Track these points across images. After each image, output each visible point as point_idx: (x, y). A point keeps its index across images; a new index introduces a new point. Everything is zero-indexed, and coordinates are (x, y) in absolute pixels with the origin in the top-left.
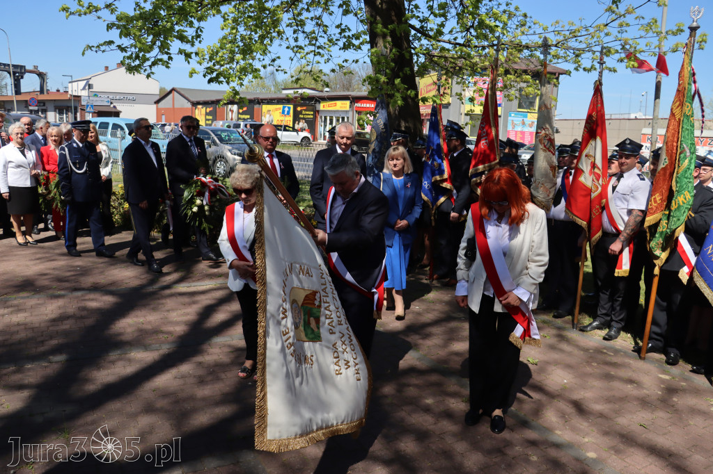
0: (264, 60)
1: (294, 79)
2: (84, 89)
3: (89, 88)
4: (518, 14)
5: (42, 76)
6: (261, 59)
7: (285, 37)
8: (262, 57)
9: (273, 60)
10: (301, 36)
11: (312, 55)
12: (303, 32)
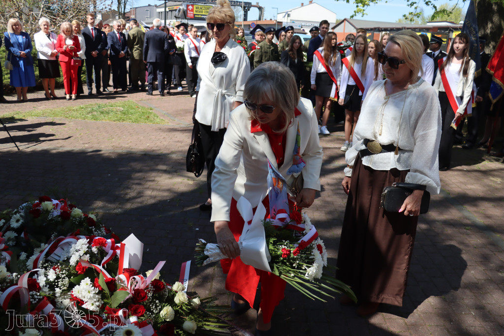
2: (285, 17)
3: (288, 16)
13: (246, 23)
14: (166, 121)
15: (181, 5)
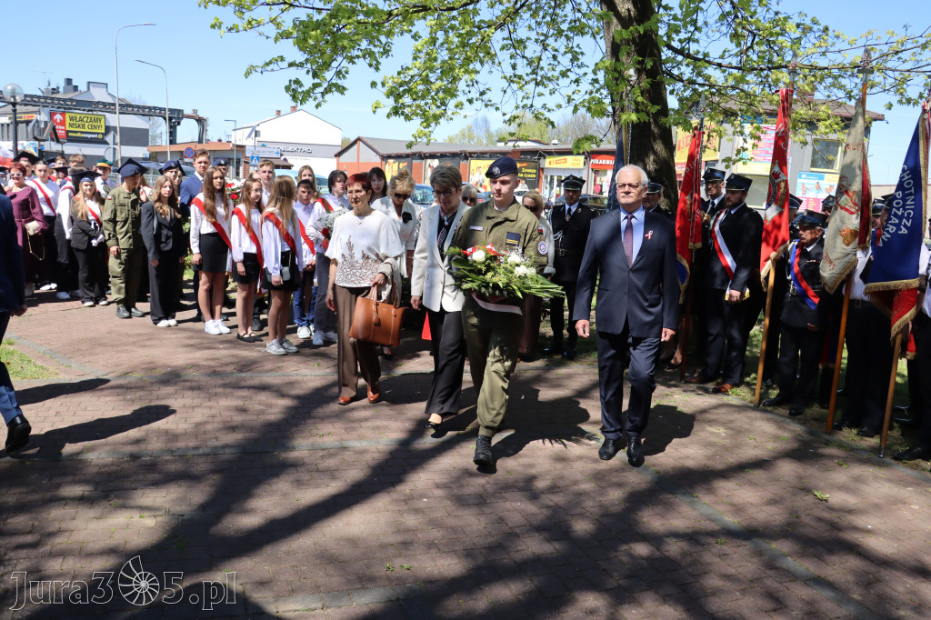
0: (470, 92)
1: (507, 117)
2: (249, 136)
3: (256, 136)
4: (815, 28)
5: (200, 121)
6: (467, 91)
7: (497, 61)
8: (467, 89)
9: (482, 93)
10: (520, 62)
11: (532, 85)
12: (523, 57)
13: (175, 148)
14: (52, 369)
15: (39, 113)
